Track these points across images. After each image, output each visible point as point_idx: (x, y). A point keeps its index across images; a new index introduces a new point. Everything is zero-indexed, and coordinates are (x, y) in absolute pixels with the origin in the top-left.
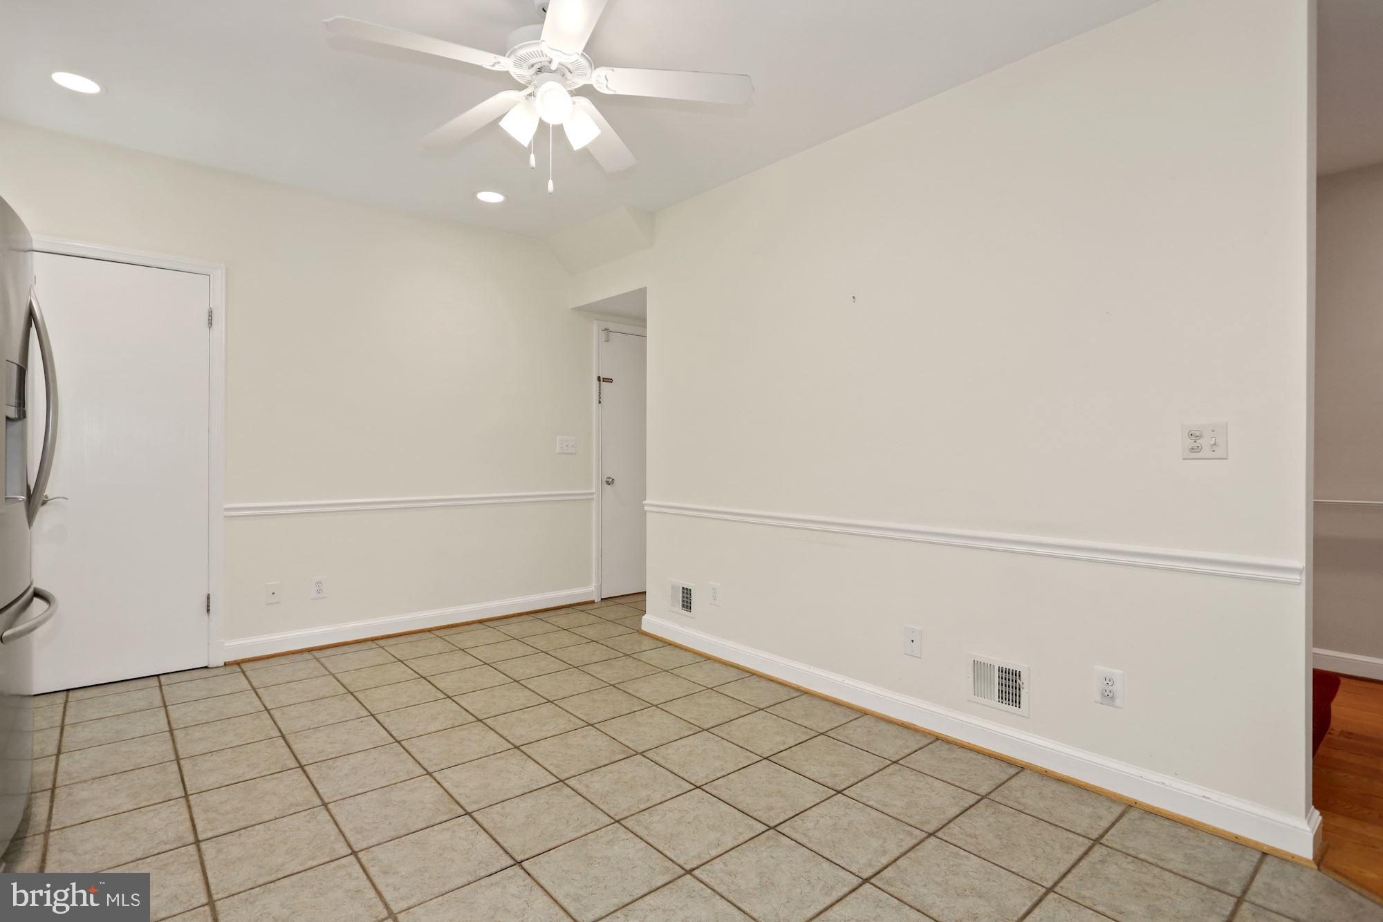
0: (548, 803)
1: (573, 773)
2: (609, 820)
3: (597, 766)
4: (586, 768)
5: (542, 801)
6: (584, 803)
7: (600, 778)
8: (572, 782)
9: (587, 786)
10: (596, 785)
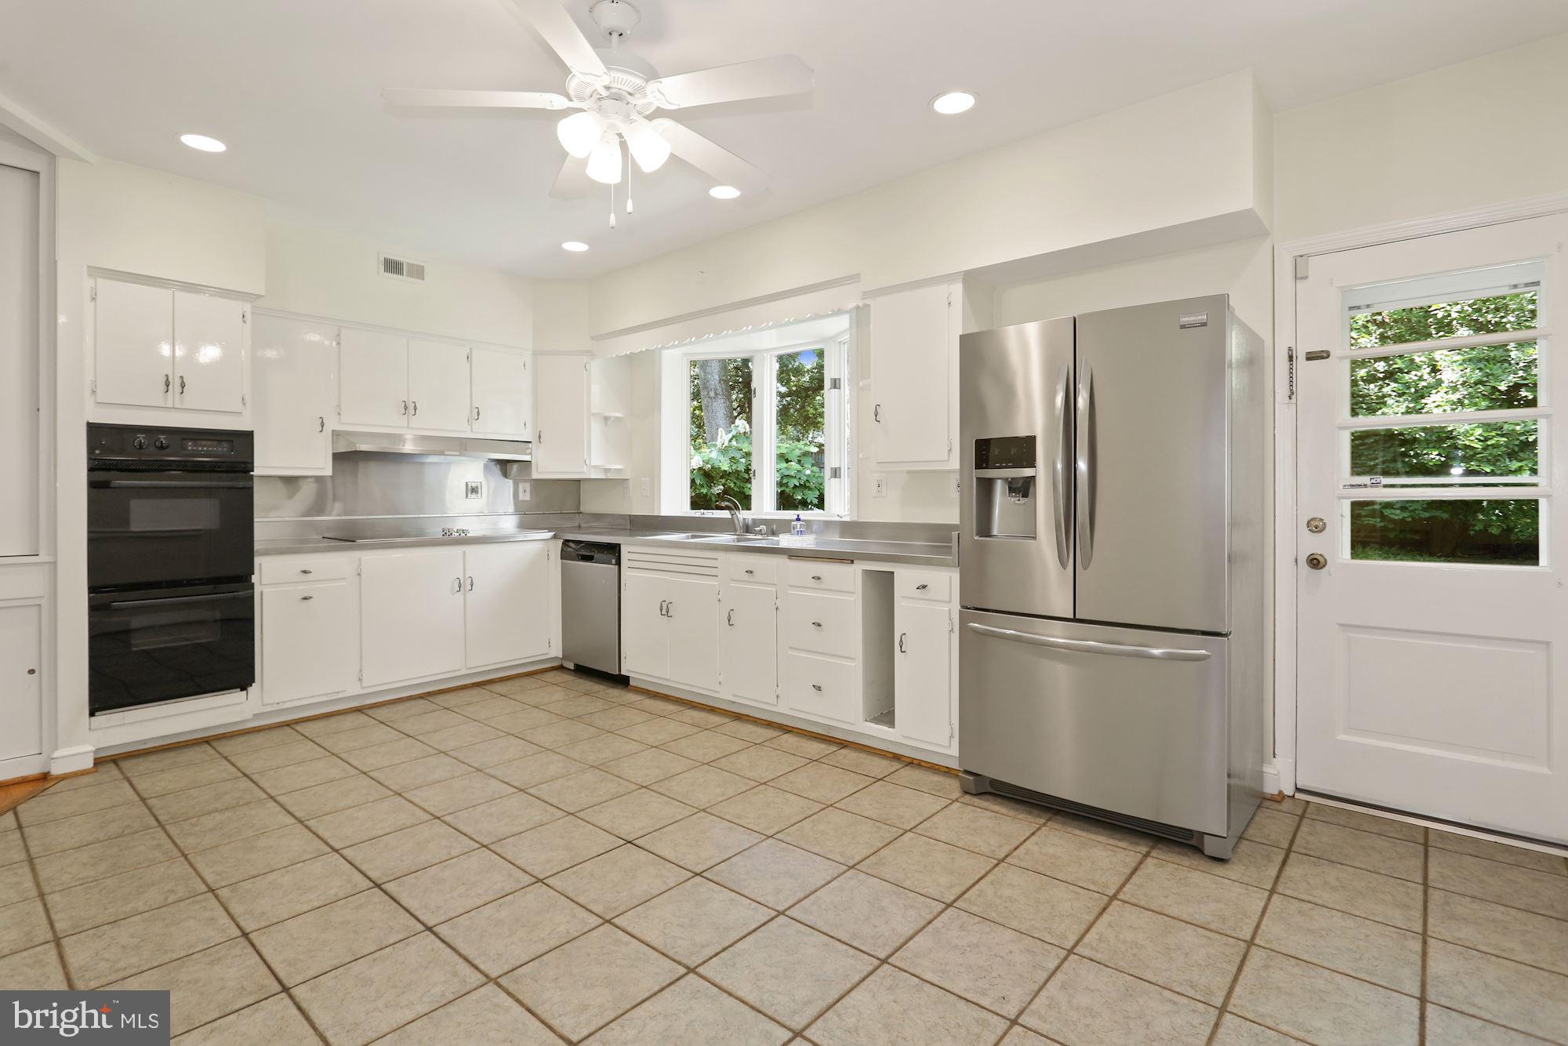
0: (618, 892)
1: (595, 933)
2: (549, 881)
3: (561, 947)
4: (576, 943)
5: (625, 893)
6: (576, 896)
7: (557, 930)
8: (594, 921)
9: (574, 916)
10: (563, 921)
